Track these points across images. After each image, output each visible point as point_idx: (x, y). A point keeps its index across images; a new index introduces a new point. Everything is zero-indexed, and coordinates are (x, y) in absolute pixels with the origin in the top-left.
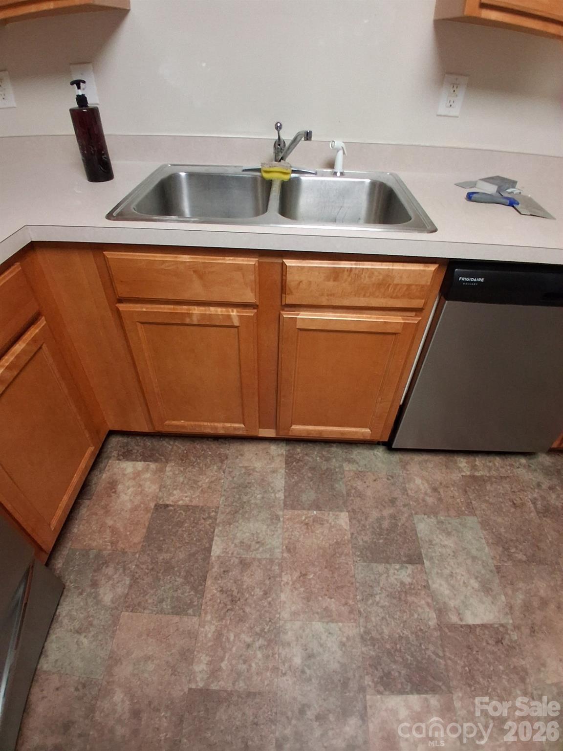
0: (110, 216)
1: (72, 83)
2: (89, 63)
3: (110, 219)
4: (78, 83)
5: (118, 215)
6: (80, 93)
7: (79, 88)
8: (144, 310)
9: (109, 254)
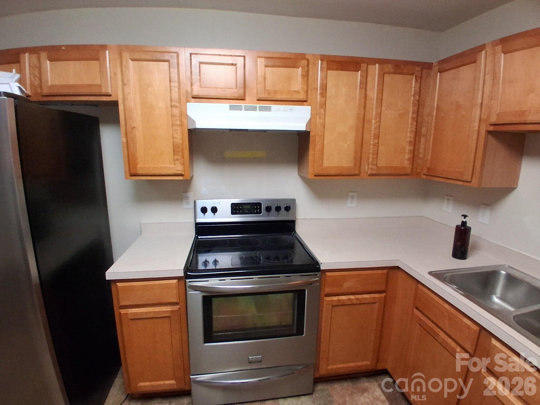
0: (430, 273)
1: (462, 216)
2: (490, 206)
3: (429, 274)
4: (465, 216)
5: (434, 274)
6: (464, 220)
7: (465, 218)
8: (422, 319)
9: (420, 286)
